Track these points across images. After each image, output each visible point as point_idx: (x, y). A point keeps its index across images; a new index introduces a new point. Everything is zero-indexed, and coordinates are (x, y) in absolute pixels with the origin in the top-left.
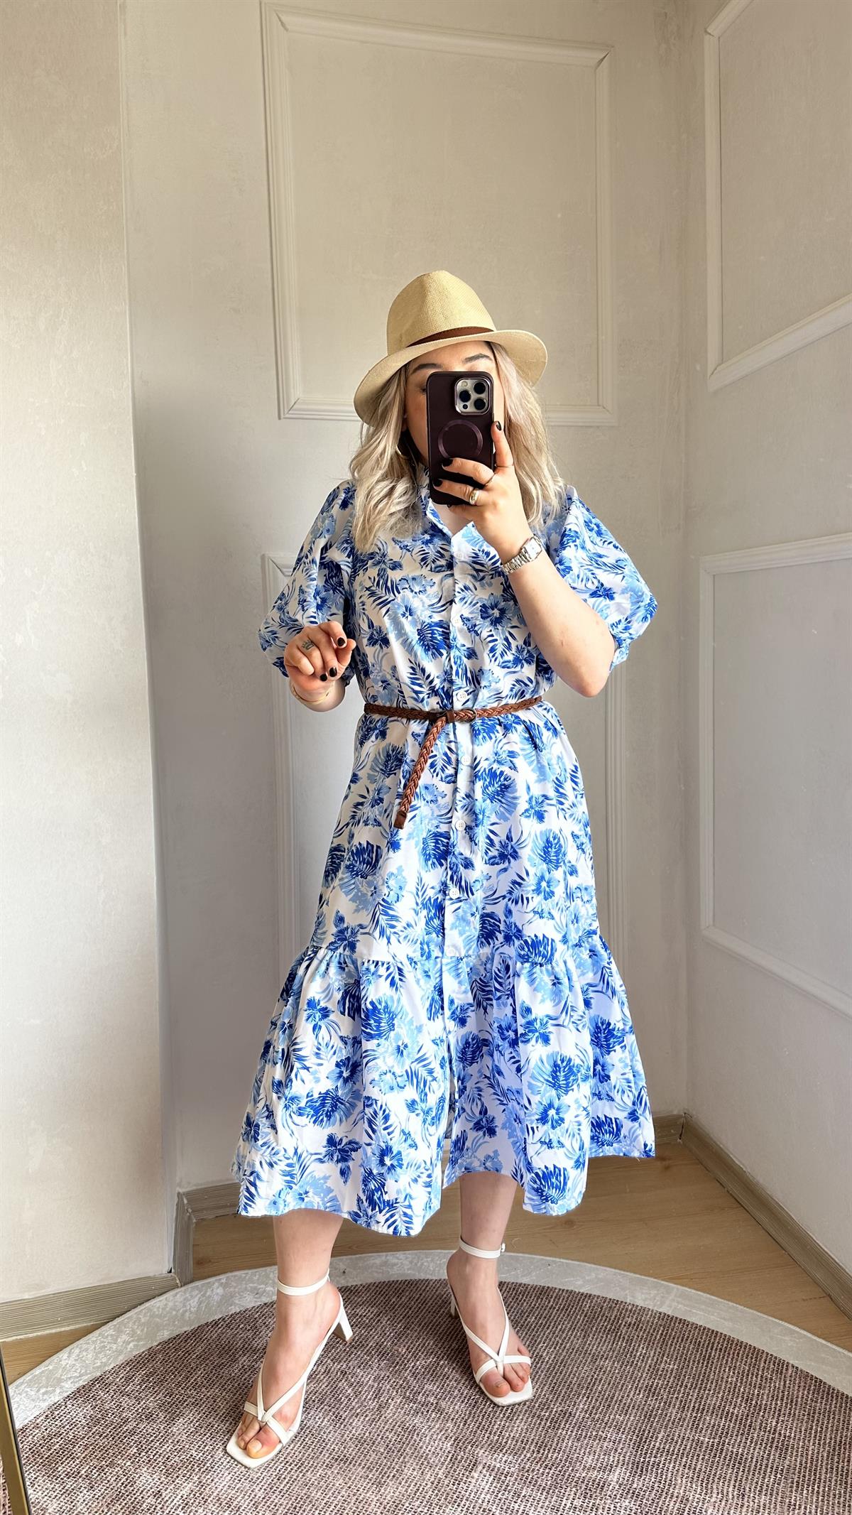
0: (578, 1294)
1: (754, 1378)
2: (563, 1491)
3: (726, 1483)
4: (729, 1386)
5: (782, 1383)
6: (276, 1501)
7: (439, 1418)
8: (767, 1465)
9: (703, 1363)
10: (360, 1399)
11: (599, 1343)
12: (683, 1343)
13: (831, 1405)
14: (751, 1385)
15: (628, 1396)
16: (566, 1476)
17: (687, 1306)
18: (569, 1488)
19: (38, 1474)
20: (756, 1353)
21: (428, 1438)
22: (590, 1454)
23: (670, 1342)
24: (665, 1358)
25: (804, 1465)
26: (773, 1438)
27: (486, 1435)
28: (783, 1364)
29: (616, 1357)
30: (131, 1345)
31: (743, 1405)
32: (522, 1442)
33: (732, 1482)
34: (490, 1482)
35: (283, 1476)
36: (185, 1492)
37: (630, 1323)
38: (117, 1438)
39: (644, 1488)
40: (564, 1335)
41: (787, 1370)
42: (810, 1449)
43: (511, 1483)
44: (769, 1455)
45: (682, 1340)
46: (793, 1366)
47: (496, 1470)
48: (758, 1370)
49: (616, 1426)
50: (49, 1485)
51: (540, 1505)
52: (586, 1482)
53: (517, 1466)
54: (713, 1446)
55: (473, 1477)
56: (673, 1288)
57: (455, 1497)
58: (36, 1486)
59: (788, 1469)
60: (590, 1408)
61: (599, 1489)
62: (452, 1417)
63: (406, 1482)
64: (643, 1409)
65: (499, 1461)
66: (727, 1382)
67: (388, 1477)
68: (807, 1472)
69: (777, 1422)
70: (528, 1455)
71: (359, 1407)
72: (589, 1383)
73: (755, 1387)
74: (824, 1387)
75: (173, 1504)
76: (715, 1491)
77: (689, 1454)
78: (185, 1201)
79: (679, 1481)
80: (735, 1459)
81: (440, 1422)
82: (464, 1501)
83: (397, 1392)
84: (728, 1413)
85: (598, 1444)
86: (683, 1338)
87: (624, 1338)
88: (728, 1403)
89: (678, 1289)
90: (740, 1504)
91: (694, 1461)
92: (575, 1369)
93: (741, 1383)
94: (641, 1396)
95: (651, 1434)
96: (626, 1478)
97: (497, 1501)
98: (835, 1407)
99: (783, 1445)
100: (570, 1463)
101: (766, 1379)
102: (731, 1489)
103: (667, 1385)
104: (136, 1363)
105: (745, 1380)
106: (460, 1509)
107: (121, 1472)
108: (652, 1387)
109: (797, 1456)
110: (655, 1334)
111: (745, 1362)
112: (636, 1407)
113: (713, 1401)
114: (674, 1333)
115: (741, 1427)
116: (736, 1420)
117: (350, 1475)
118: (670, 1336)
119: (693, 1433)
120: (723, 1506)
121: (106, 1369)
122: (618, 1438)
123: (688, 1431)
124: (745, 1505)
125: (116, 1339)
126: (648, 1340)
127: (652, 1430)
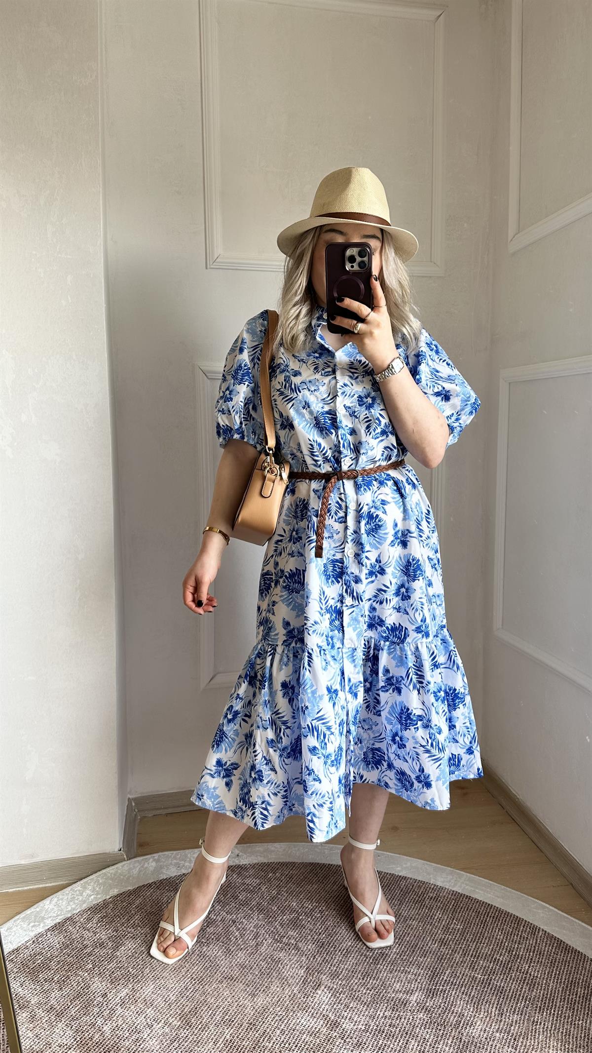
0: (398, 876)
1: (515, 937)
2: (378, 1005)
3: (491, 1006)
4: (497, 941)
5: (534, 941)
6: (184, 1003)
7: (297, 954)
8: (520, 995)
9: (480, 926)
10: (244, 939)
11: (410, 909)
12: (468, 912)
13: (567, 957)
14: (512, 941)
15: (427, 945)
16: (381, 996)
17: (472, 887)
18: (382, 1004)
20: (518, 921)
21: (288, 966)
22: (398, 981)
23: (459, 910)
24: (454, 921)
25: (545, 996)
26: (525, 977)
27: (329, 966)
28: (536, 928)
29: (421, 919)
30: (92, 897)
31: (506, 954)
32: (353, 971)
33: (495, 1005)
34: (329, 997)
35: (189, 987)
36: (123, 994)
37: (432, 896)
38: (79, 957)
39: (434, 1006)
41: (538, 932)
42: (551, 985)
43: (343, 999)
44: (522, 988)
45: (467, 910)
46: (543, 930)
47: (334, 989)
48: (518, 931)
49: (417, 964)
51: (362, 1014)
52: (394, 1000)
53: (348, 987)
54: (483, 980)
55: (317, 994)
56: (463, 875)
57: (304, 1006)
58: (24, 986)
59: (534, 998)
60: (401, 952)
61: (403, 1005)
62: (306, 953)
63: (272, 994)
64: (437, 954)
65: (336, 984)
66: (496, 938)
67: (260, 991)
68: (547, 1001)
69: (529, 967)
70: (356, 981)
71: (243, 944)
72: (401, 936)
73: (516, 942)
74: (564, 945)
75: (114, 1002)
77: (466, 984)
78: (133, 804)
79: (459, 1003)
80: (498, 990)
81: (297, 956)
82: (310, 1009)
83: (269, 935)
84: (495, 959)
85: (404, 976)
86: (468, 908)
87: (427, 906)
88: (496, 952)
89: (467, 876)
90: (499, 1019)
91: (470, 990)
93: (506, 940)
94: (436, 945)
95: (441, 971)
97: (333, 1010)
98: (570, 958)
99: (532, 982)
100: (384, 987)
101: (524, 938)
102: (494, 1010)
103: (455, 939)
104: (95, 909)
105: (509, 938)
106: (307, 1014)
107: (81, 980)
108: (444, 939)
109: (541, 989)
110: (449, 905)
111: (511, 926)
112: (432, 953)
113: (485, 951)
114: (462, 905)
115: (505, 969)
116: (501, 964)
117: (234, 988)
118: (459, 906)
119: (470, 971)
120: (487, 1021)
121: (75, 912)
122: (418, 973)
123: (467, 970)
124: (503, 1021)
125: (82, 893)
126: (444, 909)
127: (442, 968)
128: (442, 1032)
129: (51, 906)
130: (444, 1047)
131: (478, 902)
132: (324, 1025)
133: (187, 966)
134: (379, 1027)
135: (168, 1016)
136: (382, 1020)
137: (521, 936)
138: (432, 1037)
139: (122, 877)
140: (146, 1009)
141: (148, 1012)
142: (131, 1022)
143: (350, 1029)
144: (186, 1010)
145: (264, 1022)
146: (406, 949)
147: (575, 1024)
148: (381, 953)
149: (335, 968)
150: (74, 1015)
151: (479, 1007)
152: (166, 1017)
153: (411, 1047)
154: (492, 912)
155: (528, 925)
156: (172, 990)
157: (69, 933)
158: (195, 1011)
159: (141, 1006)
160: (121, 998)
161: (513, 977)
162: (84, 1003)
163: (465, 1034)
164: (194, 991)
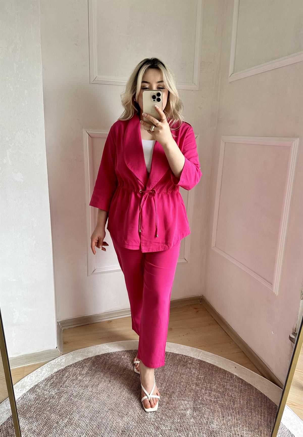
0: (175, 354)
1: (225, 380)
2: (174, 417)
3: (219, 413)
5: (232, 381)
6: (93, 424)
8: (230, 407)
9: (211, 375)
10: (115, 389)
11: (182, 370)
12: (205, 369)
13: (246, 387)
14: (224, 382)
15: (191, 386)
16: (175, 413)
17: (205, 357)
18: (176, 416)
19: (20, 417)
20: (225, 372)
22: (181, 405)
23: (201, 369)
24: (200, 373)
25: (240, 406)
26: (231, 399)
28: (232, 375)
29: (187, 374)
30: (46, 374)
31: (222, 388)
32: (162, 402)
33: (221, 413)
34: (154, 415)
35: (94, 415)
37: (190, 363)
38: (44, 405)
39: (197, 416)
40: (172, 367)
41: (234, 377)
42: (241, 402)
44: (230, 404)
45: (205, 368)
46: (235, 375)
48: (226, 377)
49: (188, 396)
51: (168, 422)
52: (180, 414)
54: (215, 401)
55: (149, 414)
56: (201, 351)
57: (144, 420)
59: (236, 408)
60: (180, 391)
61: (184, 416)
63: (130, 416)
66: (218, 381)
67: (125, 415)
68: (241, 409)
69: (232, 393)
70: (164, 406)
72: (180, 382)
74: (244, 382)
75: (62, 426)
76: (216, 416)
77: (209, 404)
78: (60, 324)
80: (221, 406)
82: (147, 421)
84: (218, 391)
85: (183, 402)
86: (205, 367)
87: (188, 368)
88: (218, 388)
89: (203, 352)
90: (223, 419)
91: (210, 406)
92: (175, 378)
94: (194, 386)
96: (192, 412)
97: (156, 421)
98: (247, 388)
99: (234, 401)
101: (228, 380)
102: (220, 415)
103: (201, 382)
104: (48, 380)
105: (222, 380)
106: (146, 424)
107: (46, 416)
108: (197, 383)
109: (238, 404)
110: (197, 366)
111: (222, 374)
112: (193, 390)
113: (214, 387)
114: (202, 366)
115: (222, 395)
116: (221, 393)
117: (114, 414)
118: (201, 367)
119: (209, 398)
120: (218, 420)
121: (39, 382)
122: (189, 400)
123: (208, 397)
124: (225, 420)
125: (41, 373)
126: (196, 369)
127: (198, 397)
128: (201, 427)
129: (28, 380)
130: (203, 434)
131: (208, 364)
132: (153, 429)
133: (92, 405)
134: (176, 427)
135: (87, 430)
136: (177, 424)
138: (198, 430)
139: (58, 363)
140: (77, 428)
141: (78, 429)
142: (71, 435)
143: (164, 430)
144: (94, 427)
145: (128, 430)
146: (182, 389)
147: (253, 419)
148: (172, 392)
150: (45, 434)
151: (215, 414)
152: (86, 431)
154: (215, 369)
155: (229, 373)
156: (87, 418)
157: (37, 393)
158: (98, 427)
159: (74, 427)
160: (65, 423)
161: (226, 398)
162: (49, 427)
163: (210, 427)
164: (97, 417)
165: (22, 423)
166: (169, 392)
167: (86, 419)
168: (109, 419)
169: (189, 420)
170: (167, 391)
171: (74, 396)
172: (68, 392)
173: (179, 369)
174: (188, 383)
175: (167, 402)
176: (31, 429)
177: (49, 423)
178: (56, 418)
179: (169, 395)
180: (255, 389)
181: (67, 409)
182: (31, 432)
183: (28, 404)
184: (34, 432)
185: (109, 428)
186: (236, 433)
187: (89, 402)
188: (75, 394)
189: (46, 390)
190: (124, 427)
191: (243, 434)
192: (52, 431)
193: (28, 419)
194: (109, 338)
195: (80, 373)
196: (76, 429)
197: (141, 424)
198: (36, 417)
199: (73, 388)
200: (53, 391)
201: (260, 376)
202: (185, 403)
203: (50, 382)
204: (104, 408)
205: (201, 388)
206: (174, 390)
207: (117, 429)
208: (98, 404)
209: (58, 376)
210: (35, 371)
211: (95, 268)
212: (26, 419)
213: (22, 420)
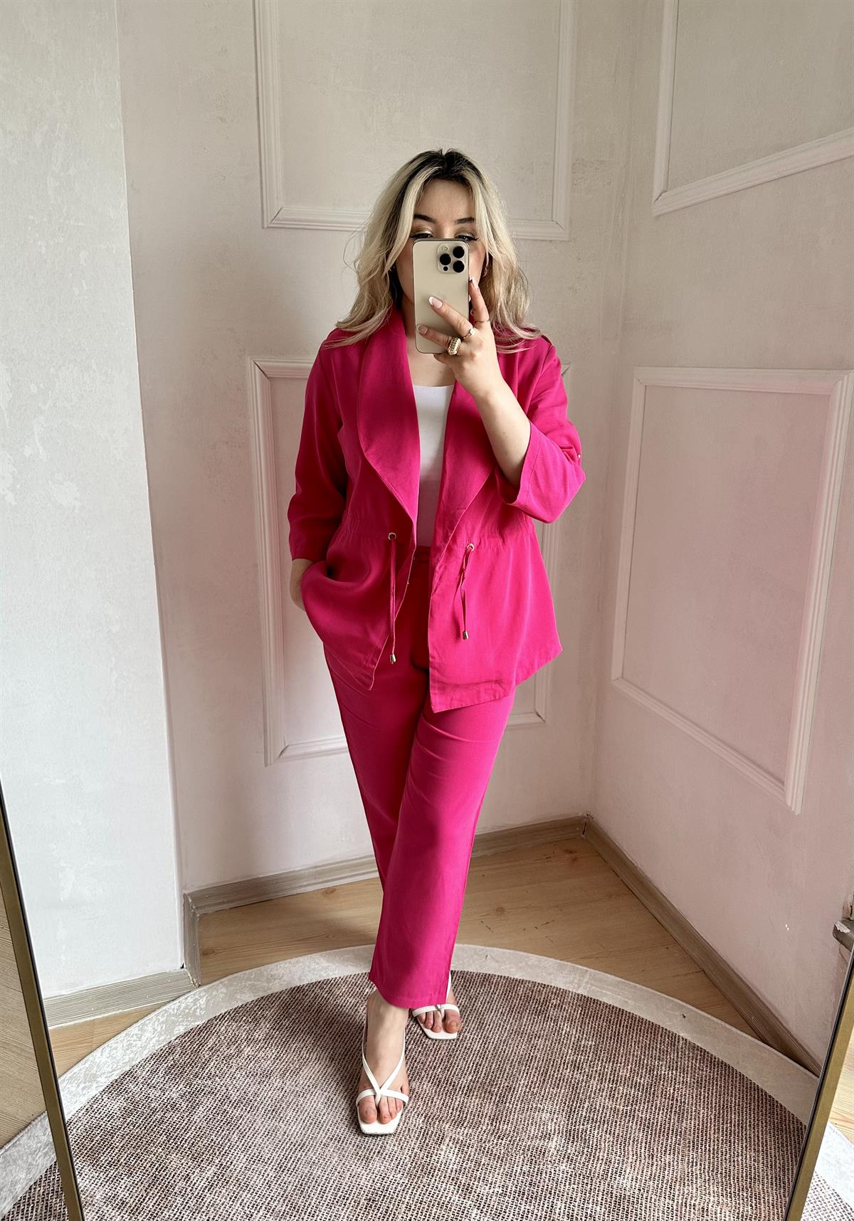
0: (513, 981)
1: (654, 1052)
2: (513, 1158)
3: (639, 1145)
4: (635, 1059)
5: (676, 1055)
6: (285, 1179)
9: (614, 1038)
11: (532, 1024)
12: (598, 1021)
13: (714, 1072)
14: (651, 1057)
15: (558, 1071)
16: (515, 1145)
17: (599, 987)
18: (518, 1156)
19: (84, 1164)
20: (654, 1029)
22: (532, 1124)
23: (587, 1021)
24: (584, 1036)
25: (697, 1126)
26: (672, 1104)
27: (450, 1111)
28: (675, 1037)
29: (546, 1037)
30: (154, 1040)
31: (648, 1075)
32: (478, 1116)
33: (644, 1144)
34: (456, 1153)
35: (290, 1156)
36: (210, 1174)
37: (556, 1005)
38: (148, 1127)
39: (577, 1153)
40: (505, 1018)
41: (679, 1042)
42: (701, 1113)
44: (670, 1119)
45: (597, 1018)
46: (683, 1039)
47: (460, 1142)
48: (657, 1043)
49: (550, 1099)
50: (94, 1173)
51: (497, 1173)
52: (531, 1150)
53: (476, 1137)
54: (626, 1113)
55: (442, 1150)
56: (586, 971)
57: (429, 1169)
58: (83, 1175)
59: (685, 1131)
60: (530, 1083)
61: (541, 1156)
62: (421, 1096)
64: (570, 1083)
65: (461, 1134)
66: (634, 1055)
67: (374, 1153)
68: (700, 1133)
69: (674, 1091)
70: (484, 1128)
72: (528, 1060)
73: (655, 1059)
74: (708, 1056)
75: (200, 1186)
76: (631, 1153)
77: (608, 1120)
78: (190, 901)
79: (603, 1146)
82: (437, 1171)
84: (636, 1084)
85: (538, 1115)
86: (597, 1016)
87: (552, 1018)
88: (636, 1074)
89: (591, 972)
90: (651, 1163)
91: (613, 1127)
92: (515, 1048)
93: (644, 1057)
94: (569, 1070)
95: (578, 1105)
96: (562, 1145)
97: (463, 1170)
98: (717, 1074)
99: (680, 1110)
100: (517, 1133)
101: (663, 1051)
102: (643, 1151)
103: (588, 1059)
104: (159, 1057)
105: (647, 1053)
106: (433, 1180)
107: (154, 1159)
108: (576, 1061)
109: (691, 1119)
110: (575, 1014)
111: (647, 1036)
112: (565, 1081)
113: (624, 1073)
114: (590, 1012)
115: (648, 1094)
116: (643, 1090)
117: (343, 1153)
118: (587, 1015)
119: (611, 1102)
120: (638, 1166)
121: (134, 1063)
122: (553, 1109)
123: (607, 1101)
124: (655, 1164)
125: (141, 1038)
126: (571, 1020)
127: (579, 1101)
128: (589, 1186)
129: (103, 1059)
130: (594, 1206)
131: (607, 1007)
132: (455, 1192)
133: (283, 1126)
134: (519, 1187)
135: (269, 1199)
136: (521, 1178)
137: (660, 1049)
138: (579, 1194)
139: (187, 1011)
140: (241, 1192)
141: (244, 1196)
142: (224, 1212)
143: (485, 1194)
144: (289, 1189)
145: (385, 1196)
146: (535, 1079)
147: (734, 1161)
148: (507, 1086)
149: (458, 1113)
150: (152, 1210)
151: (626, 1149)
152: (267, 1202)
153: (557, 1211)
154: (625, 1020)
155: (666, 1033)
156: (269, 1163)
157: (130, 1094)
158: (301, 1189)
159: (234, 1189)
160: (207, 1179)
161: (658, 1104)
162: (163, 1191)
163: (615, 1187)
164: (296, 1161)
165: (88, 1180)
166: (499, 1087)
167: (266, 1167)
168: (331, 1166)
169: (556, 1165)
170: (492, 1085)
171: (233, 1101)
172: (216, 1091)
173: (524, 1023)
174: (552, 1063)
175: (492, 1117)
176: (114, 1197)
177: (162, 1180)
178: (182, 1164)
179: (499, 1095)
180: (738, 1075)
181: (212, 1140)
182: (114, 1205)
183: (103, 1126)
184: (122, 1204)
185: (332, 1191)
186: (689, 1201)
187: (274, 1118)
188: (234, 1097)
189: (154, 1087)
190: (373, 1188)
191: (706, 1204)
192: (172, 1202)
193: (105, 1168)
194: (327, 937)
195: (250, 1037)
196: (238, 1196)
197: (421, 1178)
198: (126, 1164)
199: (228, 1080)
200: (174, 1090)
201: (753, 1039)
202: (543, 1119)
203: (166, 1065)
204: (316, 1134)
205: (587, 1076)
206: (511, 1083)
207: (352, 1194)
208: (301, 1125)
209: (186, 1047)
210: (123, 1034)
211: (286, 745)
212: (98, 1169)
213: (87, 1170)
